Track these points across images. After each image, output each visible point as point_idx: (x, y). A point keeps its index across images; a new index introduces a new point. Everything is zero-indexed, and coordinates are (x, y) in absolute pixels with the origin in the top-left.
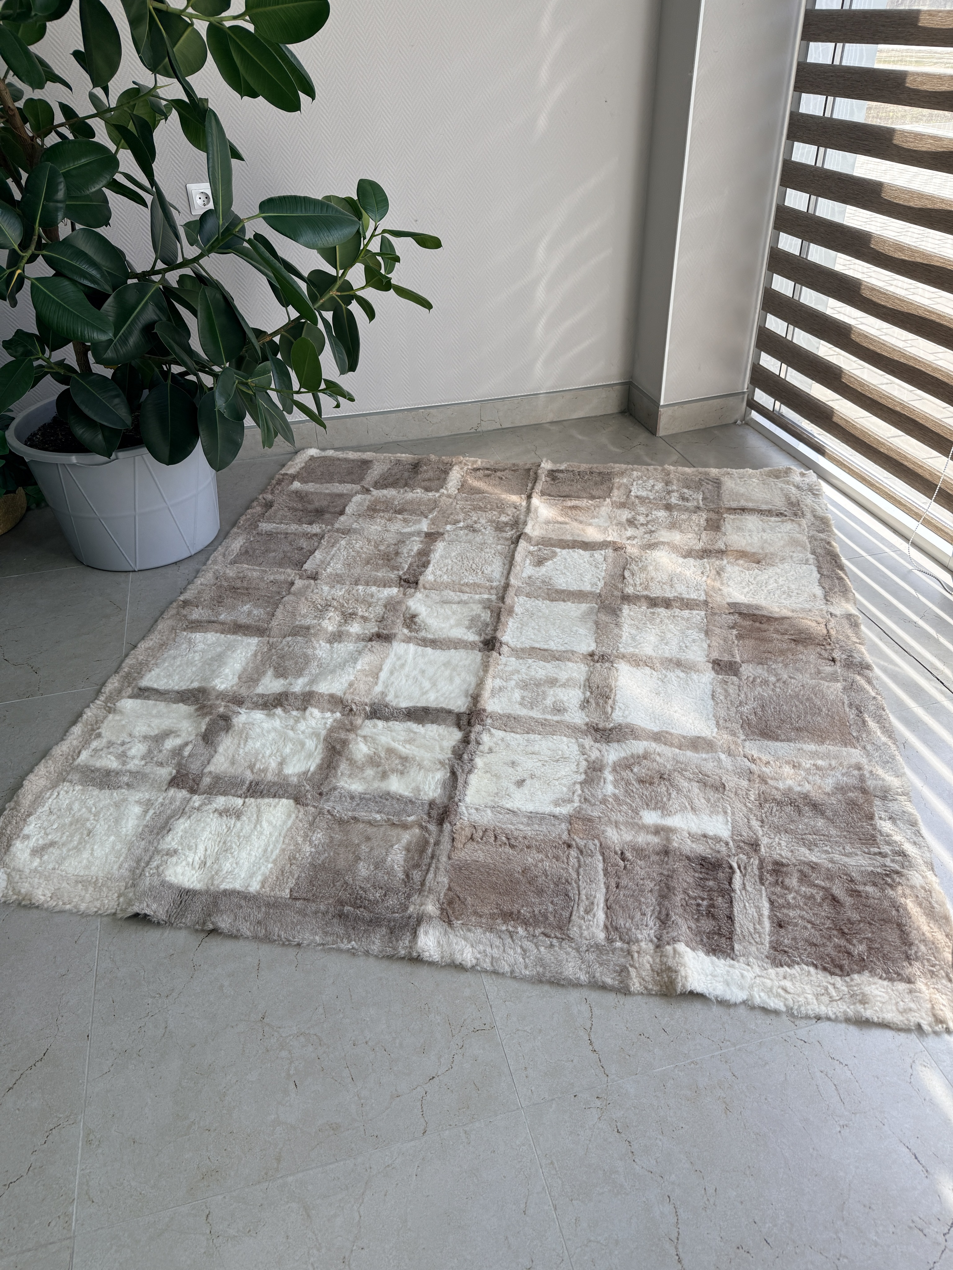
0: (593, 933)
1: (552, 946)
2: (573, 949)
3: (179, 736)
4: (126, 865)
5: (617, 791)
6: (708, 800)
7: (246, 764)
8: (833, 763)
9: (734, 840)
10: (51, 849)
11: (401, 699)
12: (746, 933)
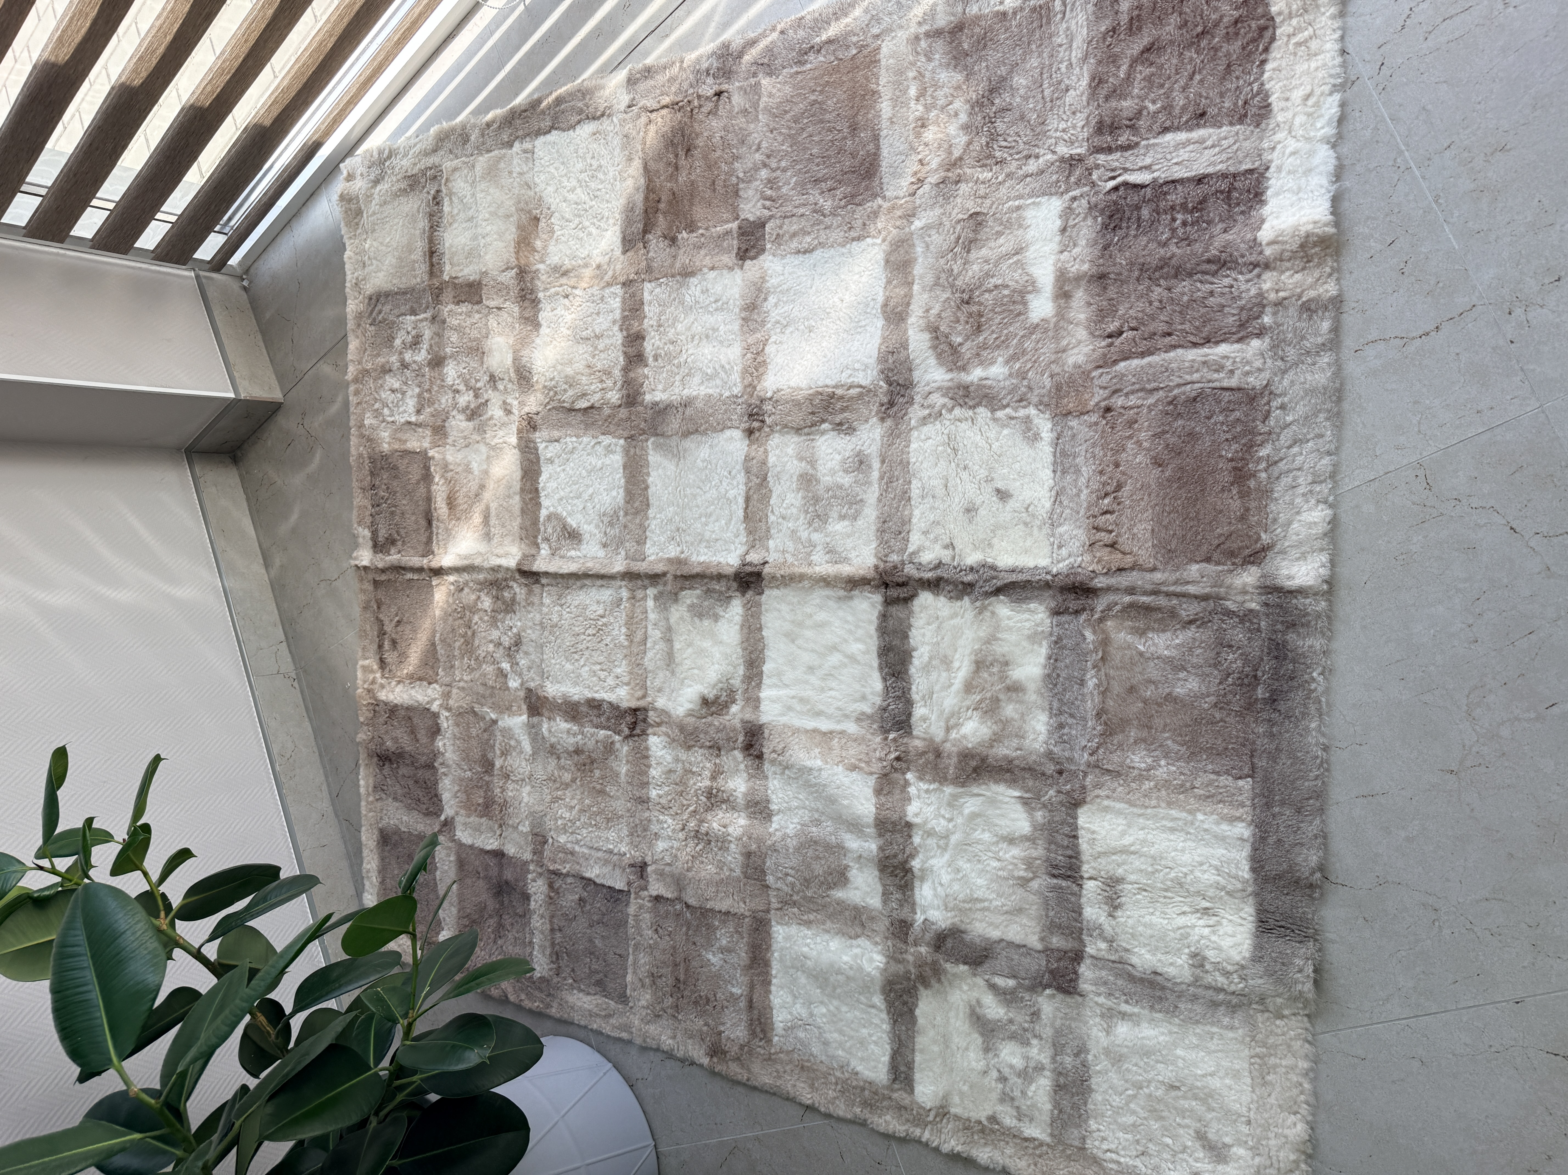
0: (1254, 355)
1: (1283, 407)
2: (1283, 378)
3: (978, 1002)
4: (1226, 1021)
5: (1000, 359)
6: (999, 234)
7: (1020, 891)
8: (911, 74)
9: (1067, 191)
10: (1210, 1136)
11: (868, 691)
12: (1224, 156)
